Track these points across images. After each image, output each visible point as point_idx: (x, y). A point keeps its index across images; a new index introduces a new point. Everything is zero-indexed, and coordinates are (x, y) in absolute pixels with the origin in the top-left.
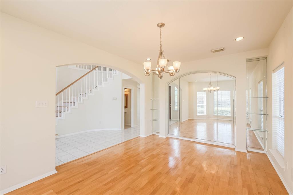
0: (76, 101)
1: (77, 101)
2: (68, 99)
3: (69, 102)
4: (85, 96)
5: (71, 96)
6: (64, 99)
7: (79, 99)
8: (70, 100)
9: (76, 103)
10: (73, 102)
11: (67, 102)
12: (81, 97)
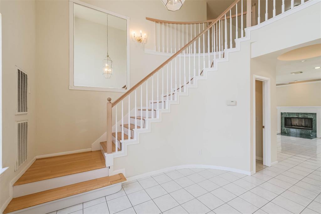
0: (157, 109)
1: (160, 107)
2: (144, 105)
3: (147, 110)
4: (173, 99)
5: (150, 99)
6: (139, 105)
7: (163, 103)
8: (148, 106)
9: (158, 112)
10: (153, 110)
11: (143, 110)
12: (166, 100)
